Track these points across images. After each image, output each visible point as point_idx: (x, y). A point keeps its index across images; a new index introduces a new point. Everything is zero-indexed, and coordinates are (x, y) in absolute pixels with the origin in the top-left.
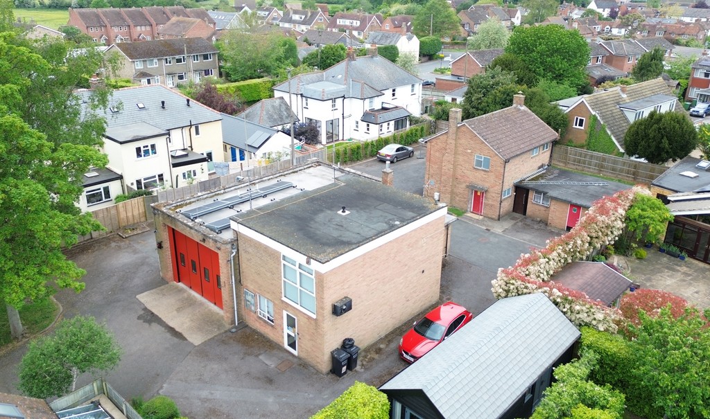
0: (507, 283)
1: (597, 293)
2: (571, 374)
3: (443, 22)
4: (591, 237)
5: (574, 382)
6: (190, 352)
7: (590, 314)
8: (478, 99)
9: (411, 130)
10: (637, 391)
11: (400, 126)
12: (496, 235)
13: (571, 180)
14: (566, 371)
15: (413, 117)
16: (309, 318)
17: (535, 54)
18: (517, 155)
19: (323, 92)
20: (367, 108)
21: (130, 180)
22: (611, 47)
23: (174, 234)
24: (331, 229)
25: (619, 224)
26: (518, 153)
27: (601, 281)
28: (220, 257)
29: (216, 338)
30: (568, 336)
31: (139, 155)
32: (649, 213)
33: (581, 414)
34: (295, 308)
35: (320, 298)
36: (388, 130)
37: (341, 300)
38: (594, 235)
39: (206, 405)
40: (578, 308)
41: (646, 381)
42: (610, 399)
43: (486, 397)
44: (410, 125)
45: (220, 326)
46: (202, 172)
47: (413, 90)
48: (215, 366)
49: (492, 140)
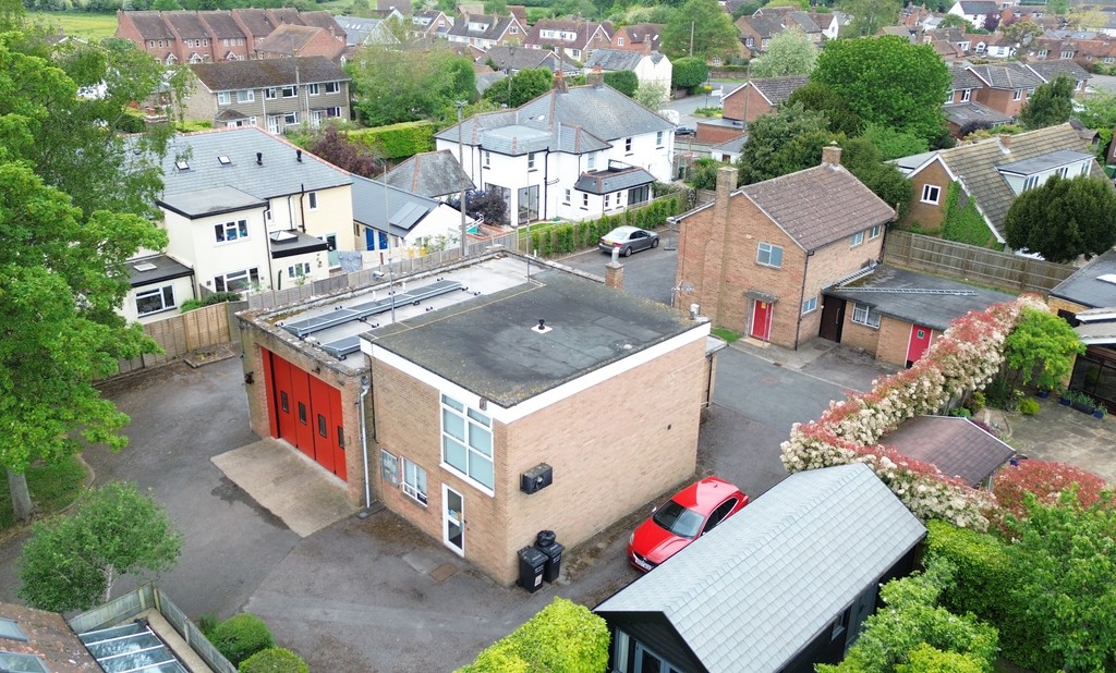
0: (806, 448)
1: (955, 466)
2: (908, 595)
3: (711, 35)
4: (947, 377)
5: (914, 607)
6: (293, 548)
7: (943, 499)
8: (765, 155)
9: (656, 205)
10: (1019, 627)
11: (637, 199)
12: (791, 373)
13: (915, 286)
14: (901, 590)
15: (659, 184)
16: (484, 496)
17: (858, 83)
18: (827, 245)
19: (515, 142)
20: (585, 169)
21: (205, 277)
22: (985, 75)
23: (272, 360)
24: (521, 355)
25: (995, 357)
26: (829, 240)
27: (962, 448)
28: (343, 397)
29: (335, 527)
30: (904, 533)
31: (220, 237)
32: (1045, 340)
33: (925, 659)
34: (460, 480)
35: (501, 464)
36: (619, 204)
37: (535, 468)
38: (952, 373)
39: (317, 630)
40: (922, 488)
41: (1033, 608)
42: (973, 636)
43: (767, 628)
44: (655, 196)
45: (342, 507)
46: (319, 267)
47: (659, 141)
48: (332, 570)
49: (787, 218)
